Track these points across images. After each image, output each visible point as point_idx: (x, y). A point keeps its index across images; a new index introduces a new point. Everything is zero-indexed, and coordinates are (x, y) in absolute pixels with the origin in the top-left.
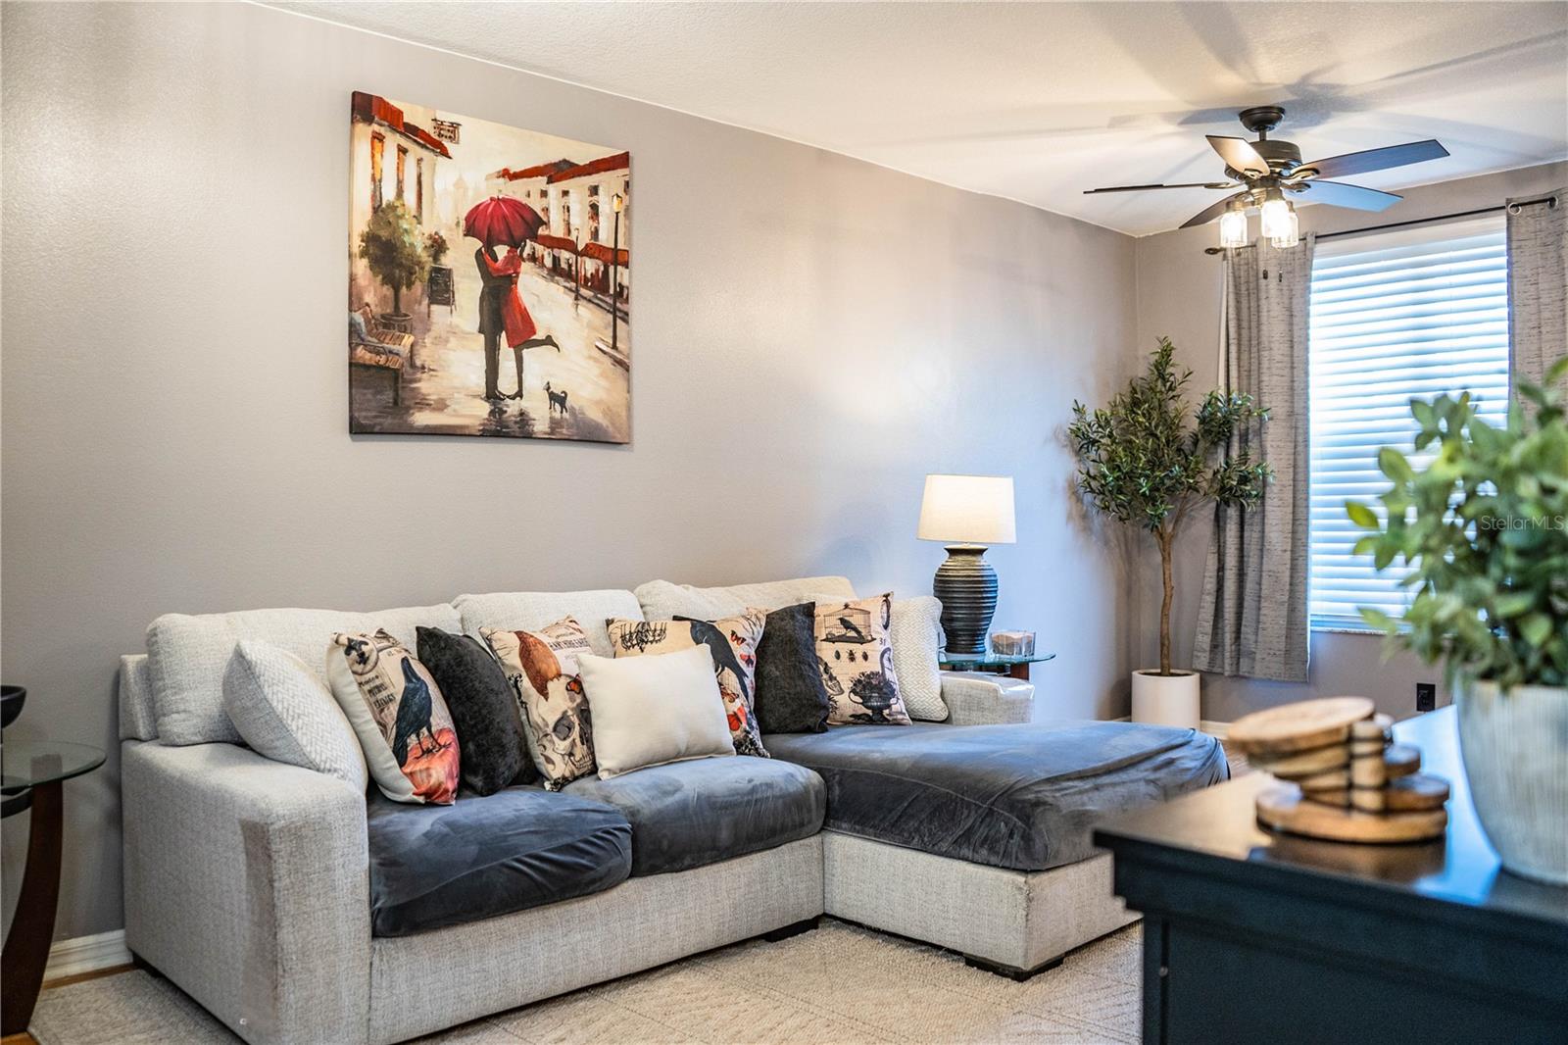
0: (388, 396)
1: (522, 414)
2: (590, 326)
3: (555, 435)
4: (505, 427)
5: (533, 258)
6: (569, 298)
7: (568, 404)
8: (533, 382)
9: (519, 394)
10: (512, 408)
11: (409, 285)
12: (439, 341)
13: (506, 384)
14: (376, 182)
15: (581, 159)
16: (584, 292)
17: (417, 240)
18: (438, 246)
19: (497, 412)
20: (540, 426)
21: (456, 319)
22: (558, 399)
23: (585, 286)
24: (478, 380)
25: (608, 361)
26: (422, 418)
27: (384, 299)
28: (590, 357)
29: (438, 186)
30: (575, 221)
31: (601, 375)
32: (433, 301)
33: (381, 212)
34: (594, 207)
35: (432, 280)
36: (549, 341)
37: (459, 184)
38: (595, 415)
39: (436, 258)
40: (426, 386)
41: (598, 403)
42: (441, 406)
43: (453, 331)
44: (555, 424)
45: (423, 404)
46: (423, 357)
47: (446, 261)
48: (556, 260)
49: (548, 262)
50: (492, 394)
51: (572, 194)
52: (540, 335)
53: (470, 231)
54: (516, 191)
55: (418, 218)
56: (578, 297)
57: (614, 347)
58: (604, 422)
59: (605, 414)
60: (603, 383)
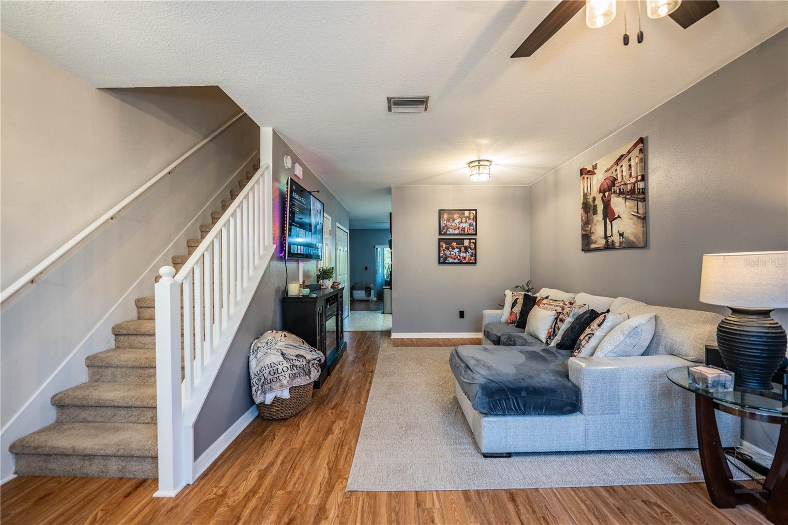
0: (587, 242)
1: (613, 241)
2: (630, 208)
3: (621, 248)
4: (609, 246)
5: (614, 192)
6: (624, 201)
7: (624, 236)
8: (615, 231)
9: (612, 235)
10: (610, 240)
11: (589, 213)
12: (596, 224)
13: (609, 234)
14: (584, 189)
15: (625, 152)
16: (628, 197)
17: (590, 200)
18: (594, 199)
19: (607, 242)
20: (617, 245)
21: (598, 218)
22: (621, 235)
23: (628, 195)
24: (602, 234)
25: (635, 218)
26: (593, 246)
27: (585, 217)
28: (630, 218)
29: (594, 184)
30: (624, 174)
31: (633, 224)
32: (594, 215)
33: (585, 196)
34: (630, 166)
35: (593, 209)
36: (619, 217)
37: (598, 180)
38: (632, 238)
39: (594, 203)
40: (593, 238)
41: (633, 234)
42: (596, 242)
43: (597, 221)
44: (621, 243)
45: (593, 243)
46: (593, 230)
47: (596, 203)
48: (620, 189)
49: (618, 192)
50: (606, 237)
51: (624, 166)
52: (616, 216)
53: (600, 192)
54: (609, 174)
55: (590, 194)
56: (626, 199)
57: (638, 212)
58: (634, 240)
59: (635, 237)
60: (634, 226)
